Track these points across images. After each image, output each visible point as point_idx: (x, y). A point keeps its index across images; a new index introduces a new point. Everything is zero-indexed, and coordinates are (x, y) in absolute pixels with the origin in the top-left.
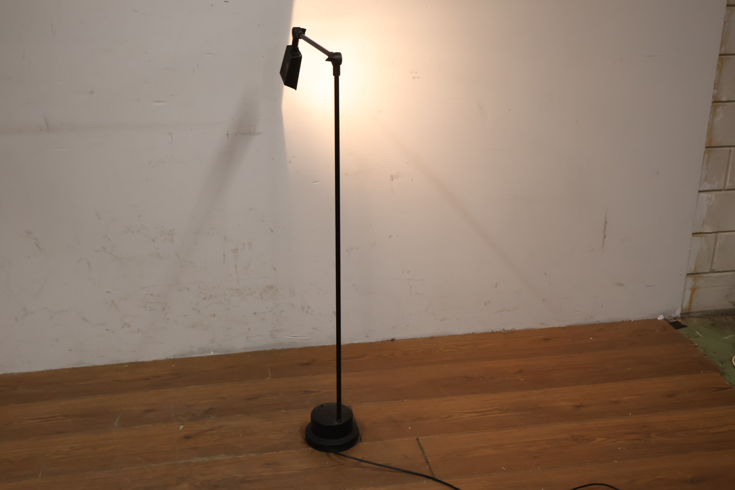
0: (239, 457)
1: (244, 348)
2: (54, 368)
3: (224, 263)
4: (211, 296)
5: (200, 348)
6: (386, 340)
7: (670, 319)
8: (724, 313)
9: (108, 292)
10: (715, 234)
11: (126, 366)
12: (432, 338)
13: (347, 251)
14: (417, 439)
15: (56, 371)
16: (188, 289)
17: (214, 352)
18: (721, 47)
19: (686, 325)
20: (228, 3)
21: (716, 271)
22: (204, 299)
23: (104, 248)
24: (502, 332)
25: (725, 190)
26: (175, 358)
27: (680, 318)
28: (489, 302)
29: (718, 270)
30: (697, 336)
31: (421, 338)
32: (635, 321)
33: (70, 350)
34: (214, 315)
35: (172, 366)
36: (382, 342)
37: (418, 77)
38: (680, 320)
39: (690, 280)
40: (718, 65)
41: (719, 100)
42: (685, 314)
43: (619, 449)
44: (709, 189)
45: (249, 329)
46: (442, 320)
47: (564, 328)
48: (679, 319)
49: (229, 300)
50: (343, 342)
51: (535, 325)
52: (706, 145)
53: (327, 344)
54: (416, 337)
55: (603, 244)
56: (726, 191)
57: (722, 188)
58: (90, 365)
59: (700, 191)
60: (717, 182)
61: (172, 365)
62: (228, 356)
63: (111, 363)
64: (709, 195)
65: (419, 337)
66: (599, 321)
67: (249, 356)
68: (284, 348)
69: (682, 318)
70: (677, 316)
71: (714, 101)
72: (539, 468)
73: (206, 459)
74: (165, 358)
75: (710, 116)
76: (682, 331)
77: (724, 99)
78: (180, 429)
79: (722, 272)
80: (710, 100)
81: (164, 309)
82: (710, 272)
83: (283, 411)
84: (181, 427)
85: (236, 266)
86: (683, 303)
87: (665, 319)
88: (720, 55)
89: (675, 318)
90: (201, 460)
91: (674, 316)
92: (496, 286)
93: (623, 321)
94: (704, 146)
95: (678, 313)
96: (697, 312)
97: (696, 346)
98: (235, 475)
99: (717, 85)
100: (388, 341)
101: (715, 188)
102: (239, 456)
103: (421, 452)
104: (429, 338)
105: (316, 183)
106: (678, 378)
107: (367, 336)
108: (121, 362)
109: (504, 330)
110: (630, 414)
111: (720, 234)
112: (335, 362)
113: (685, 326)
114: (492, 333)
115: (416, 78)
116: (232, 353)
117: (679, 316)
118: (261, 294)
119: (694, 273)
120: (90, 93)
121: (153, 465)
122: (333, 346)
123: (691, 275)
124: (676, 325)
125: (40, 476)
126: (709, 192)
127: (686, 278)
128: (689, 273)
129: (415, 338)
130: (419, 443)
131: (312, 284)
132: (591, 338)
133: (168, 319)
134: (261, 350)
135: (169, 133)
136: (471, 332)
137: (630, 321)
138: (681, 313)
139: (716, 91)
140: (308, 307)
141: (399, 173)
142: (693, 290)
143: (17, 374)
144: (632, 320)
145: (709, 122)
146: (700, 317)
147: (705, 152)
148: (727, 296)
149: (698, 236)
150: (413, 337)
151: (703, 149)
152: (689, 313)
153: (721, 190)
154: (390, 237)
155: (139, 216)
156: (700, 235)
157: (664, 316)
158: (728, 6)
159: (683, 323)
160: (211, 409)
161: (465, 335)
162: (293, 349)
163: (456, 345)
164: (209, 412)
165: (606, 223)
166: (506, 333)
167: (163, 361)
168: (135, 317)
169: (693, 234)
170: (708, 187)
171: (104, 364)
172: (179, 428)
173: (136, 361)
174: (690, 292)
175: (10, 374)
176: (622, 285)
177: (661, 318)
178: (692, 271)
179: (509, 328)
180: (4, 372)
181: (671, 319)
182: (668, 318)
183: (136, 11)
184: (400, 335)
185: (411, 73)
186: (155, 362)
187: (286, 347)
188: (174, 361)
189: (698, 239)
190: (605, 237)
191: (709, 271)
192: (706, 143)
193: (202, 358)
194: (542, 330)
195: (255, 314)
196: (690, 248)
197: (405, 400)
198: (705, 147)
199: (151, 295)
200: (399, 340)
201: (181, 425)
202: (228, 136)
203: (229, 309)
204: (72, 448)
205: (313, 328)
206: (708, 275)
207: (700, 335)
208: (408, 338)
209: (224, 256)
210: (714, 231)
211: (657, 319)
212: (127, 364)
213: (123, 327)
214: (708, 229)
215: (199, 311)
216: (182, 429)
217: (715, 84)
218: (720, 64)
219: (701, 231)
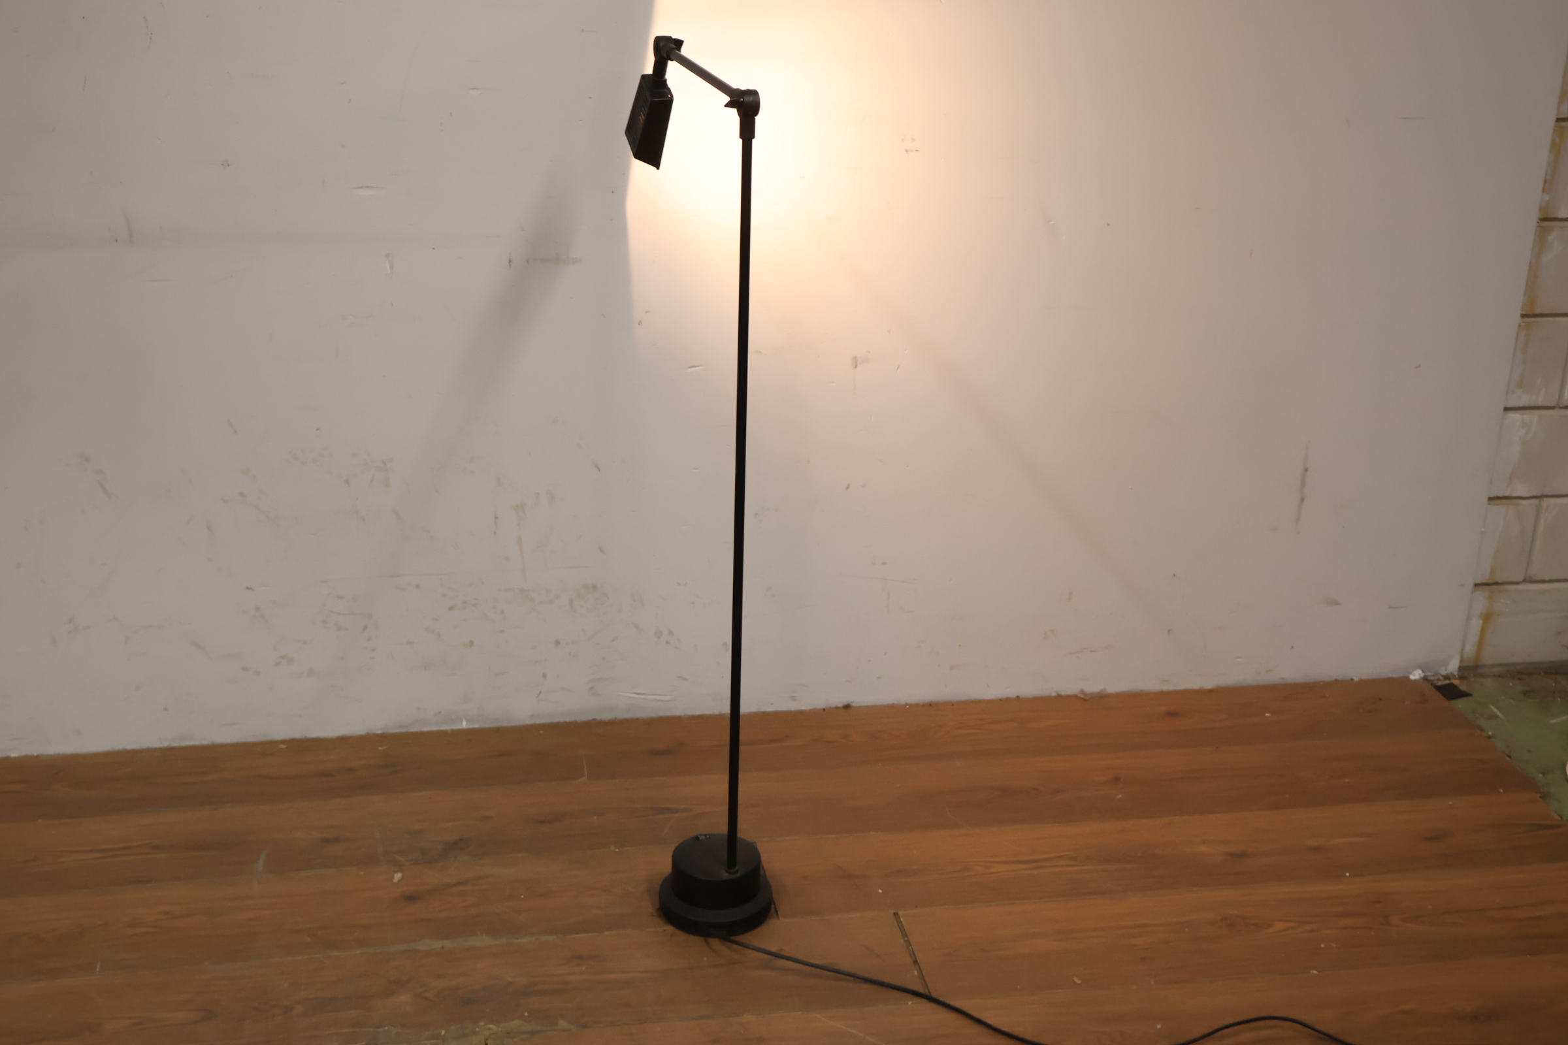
0: (519, 941)
1: (532, 715)
2: (129, 747)
3: (495, 533)
4: (466, 602)
5: (440, 712)
6: (833, 706)
7: (1436, 678)
8: (1552, 669)
9: (248, 588)
10: (1535, 501)
11: (279, 745)
12: (930, 705)
13: (756, 514)
14: (896, 915)
15: (134, 753)
16: (418, 586)
17: (468, 721)
18: (1560, 103)
19: (1471, 693)
21: (1536, 579)
22: (451, 608)
23: (242, 494)
24: (1079, 695)
25: (1560, 408)
26: (385, 731)
27: (1457, 677)
28: (1052, 631)
29: (1540, 577)
30: (1494, 717)
31: (906, 704)
32: (1361, 681)
33: (166, 709)
34: (472, 643)
35: (380, 748)
36: (824, 710)
37: (917, 151)
38: (1456, 682)
39: (1481, 597)
40: (1553, 142)
41: (1552, 216)
42: (1468, 668)
43: (1323, 946)
44: (1527, 405)
45: (544, 676)
46: (952, 668)
47: (1211, 691)
48: (1455, 679)
49: (502, 612)
50: (745, 707)
51: (1149, 683)
52: (1522, 311)
53: (708, 712)
54: (895, 702)
55: (1299, 514)
56: (1562, 411)
57: (1553, 404)
58: (205, 742)
59: (1506, 409)
60: (1544, 391)
61: (380, 746)
62: (498, 731)
63: (250, 739)
64: (1527, 416)
65: (903, 702)
66: (1283, 679)
67: (542, 732)
68: (616, 718)
69: (1461, 678)
70: (1452, 674)
71: (1541, 217)
72: (1152, 982)
73: (447, 944)
74: (362, 732)
75: (1533, 249)
76: (1460, 704)
77: (1563, 213)
78: (396, 880)
79: (1551, 581)
80: (1534, 215)
81: (365, 628)
82: (1524, 581)
83: (612, 848)
84: (398, 876)
85: (520, 540)
86: (1464, 645)
87: (1425, 679)
88: (1558, 120)
89: (1447, 677)
90: (438, 945)
91: (1444, 673)
92: (1069, 599)
93: (1336, 680)
94: (1519, 312)
95: (1453, 667)
96: (1493, 666)
97: (1490, 737)
98: (510, 979)
99: (1549, 185)
100: (837, 708)
101: (1540, 403)
103: (902, 941)
104: (924, 705)
105: (693, 369)
106: (1451, 803)
107: (793, 698)
108: (269, 738)
109: (1082, 692)
110: (1348, 874)
111: (1546, 500)
112: (727, 749)
113: (1466, 695)
114: (1059, 697)
115: (912, 151)
116: (505, 724)
117: (1456, 673)
118: (571, 602)
119: (1489, 582)
120: (223, 165)
121: (336, 954)
122: (721, 716)
123: (1483, 587)
124: (1450, 691)
125: (98, 969)
126: (1527, 412)
127: (1473, 592)
128: (1479, 581)
129: (893, 704)
130: (899, 923)
131: (679, 584)
132: (1267, 715)
133: (373, 650)
134: (568, 719)
135: (388, 256)
136: (1014, 695)
137: (1352, 680)
138: (1460, 668)
139: (1547, 197)
140: (671, 633)
141: (869, 352)
142: (1487, 617)
143: (51, 756)
144: (1356, 679)
145: (1530, 263)
146: (1499, 676)
147: (1520, 325)
148: (1559, 633)
149: (1498, 505)
150: (890, 703)
151: (1517, 319)
152: (1476, 667)
153: (1552, 408)
154: (847, 488)
155: (318, 429)
156: (1504, 501)
157: (1423, 671)
159: (1463, 687)
160: (461, 840)
161: (1001, 700)
162: (636, 720)
163: (981, 720)
164: (455, 847)
165: (1306, 470)
166: (1087, 698)
167: (361, 737)
168: (305, 643)
169: (1490, 499)
170: (1525, 400)
171: (234, 741)
172: (393, 878)
173: (304, 737)
174: (1481, 622)
175: (38, 756)
176: (1336, 603)
177: (1416, 675)
178: (1486, 577)
179: (1093, 687)
180: (24, 753)
181: (1439, 680)
182: (1433, 676)
184: (862, 697)
185: (903, 140)
186: (343, 740)
187: (621, 716)
188: (383, 738)
189: (1499, 509)
190: (1302, 500)
191: (1520, 577)
192: (1523, 305)
193: (443, 733)
194: (1163, 694)
195: (557, 643)
196: (1483, 529)
197: (871, 833)
198: (1519, 316)
199: (339, 597)
200: (860, 707)
201: (397, 872)
202: (510, 265)
203: (502, 631)
204: (165, 913)
205: (680, 677)
206: (1520, 587)
207: (1500, 714)
208: (879, 703)
209: (496, 518)
210: (1535, 494)
211: (1407, 678)
212: (283, 742)
213: (278, 664)
214: (1521, 490)
215: (439, 635)
216: (399, 881)
217: (1545, 181)
218: (1557, 140)
219: (1507, 494)
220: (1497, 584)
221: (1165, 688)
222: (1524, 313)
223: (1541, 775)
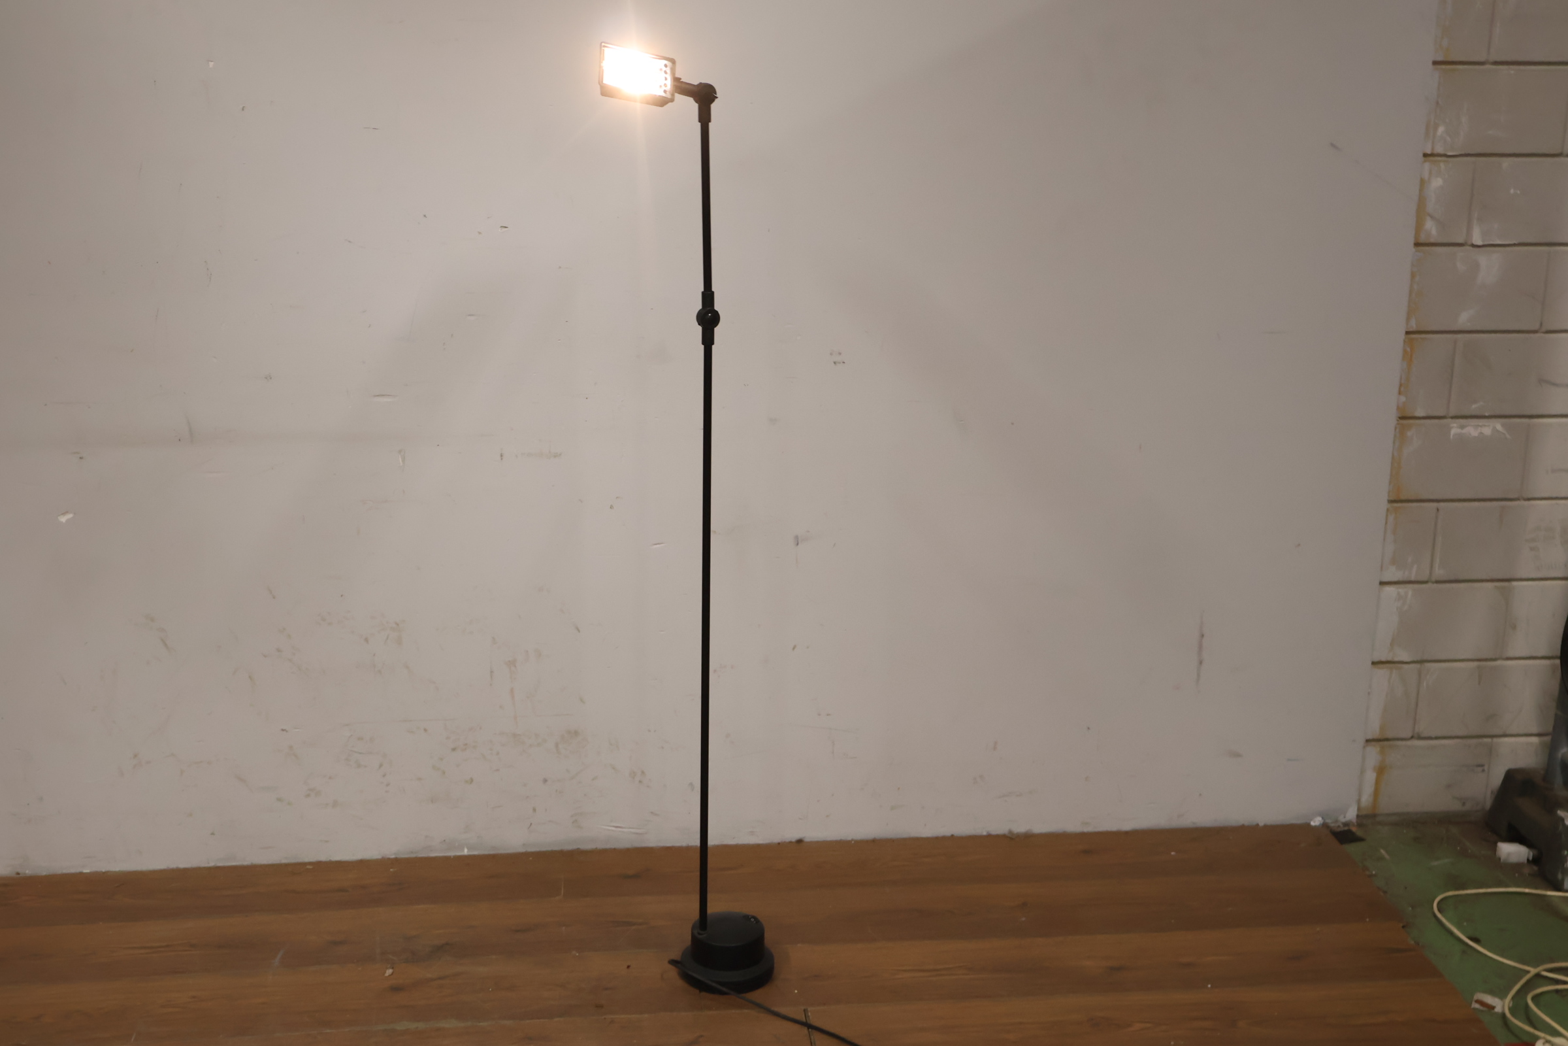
0: (481, 1024)
1: (524, 845)
2: (182, 866)
4: (466, 744)
5: (444, 841)
6: (787, 841)
7: (1337, 825)
8: (1445, 819)
9: (283, 730)
10: (1417, 666)
11: (308, 867)
12: (874, 841)
13: (716, 670)
14: (805, 1010)
15: (185, 870)
16: (425, 730)
17: (469, 849)
18: (1408, 319)
19: (1365, 838)
20: (506, 229)
21: (1423, 735)
22: (454, 749)
23: (279, 650)
24: (1008, 835)
25: (1433, 583)
26: (398, 856)
27: (1356, 824)
28: (981, 776)
29: (1425, 734)
30: (1381, 859)
31: (852, 840)
32: (1265, 826)
33: (213, 834)
34: (472, 780)
35: (391, 870)
36: (779, 844)
37: (844, 363)
38: (1354, 829)
39: (1373, 753)
40: (1405, 351)
41: (1410, 415)
42: (1366, 816)
44: (1401, 579)
45: (534, 810)
46: (892, 808)
47: (1127, 833)
48: (1352, 825)
49: (498, 754)
50: (712, 841)
51: (1071, 823)
52: (1389, 496)
53: (677, 844)
54: (843, 838)
55: (1199, 675)
56: (1435, 585)
57: (1425, 579)
58: (245, 863)
59: (1382, 583)
60: (1415, 567)
61: (391, 868)
62: (494, 857)
63: (284, 861)
64: (1401, 589)
65: (850, 839)
66: (1194, 823)
67: (533, 859)
68: (596, 848)
69: (1358, 824)
70: (1350, 821)
71: (1400, 416)
73: (421, 1026)
74: (379, 857)
75: (1394, 442)
76: (1352, 849)
77: (1420, 412)
78: (387, 974)
79: (1437, 738)
80: (1393, 414)
81: (381, 766)
82: (1412, 737)
83: (574, 952)
84: (389, 972)
85: (512, 691)
86: (1360, 795)
87: (1325, 825)
88: (1407, 333)
89: (1346, 824)
90: (413, 1026)
91: (1343, 820)
92: (995, 748)
93: (1243, 825)
94: (1386, 498)
95: (1351, 815)
96: (1390, 815)
97: (1371, 876)
99: (1403, 389)
100: (791, 842)
101: (1413, 578)
102: (480, 1022)
104: (868, 842)
105: (658, 546)
106: (1318, 929)
107: (752, 833)
108: (298, 861)
109: (1010, 832)
110: (1209, 986)
111: (1428, 665)
113: (1360, 839)
114: (989, 836)
115: (840, 363)
116: (499, 852)
117: (1354, 821)
118: (557, 745)
119: (1379, 738)
120: (266, 378)
121: (328, 1031)
122: (688, 849)
123: (1373, 743)
124: (1345, 836)
125: (133, 1040)
126: (1402, 586)
127: (1364, 747)
128: (1370, 737)
129: (841, 840)
131: (649, 731)
133: (388, 785)
134: (555, 848)
135: (400, 452)
136: (948, 834)
137: (1258, 825)
138: (1358, 816)
139: (1403, 399)
140: (643, 772)
141: (808, 531)
142: (1381, 771)
143: (115, 872)
144: (1261, 824)
145: (1393, 455)
146: (1394, 824)
147: (1388, 510)
148: (1449, 786)
149: (1381, 668)
150: (839, 839)
151: (1384, 505)
152: (1374, 816)
153: (1426, 582)
154: (794, 649)
155: (342, 596)
156: (1387, 665)
157: (1323, 818)
158: (1417, 244)
159: (1358, 833)
160: (447, 944)
161: (937, 838)
162: (614, 850)
163: (917, 854)
164: (440, 950)
165: (1202, 636)
166: (1014, 837)
167: (377, 861)
168: (330, 778)
169: (1373, 663)
170: (1397, 575)
171: (270, 862)
172: (385, 972)
173: (328, 860)
174: (1375, 775)
175: (104, 873)
176: (1238, 755)
177: (1316, 822)
178: (1376, 734)
179: (1020, 828)
180: (94, 869)
181: (1339, 826)
182: (1332, 823)
183: (349, 242)
184: (816, 831)
185: (831, 354)
186: (362, 864)
187: (600, 846)
188: (396, 861)
189: (1382, 673)
190: (1201, 663)
191: (1410, 735)
192: (1389, 492)
193: (447, 858)
194: (1083, 835)
195: (545, 781)
196: (1369, 690)
197: (799, 945)
198: (1386, 501)
199: (360, 739)
200: (811, 842)
201: (390, 968)
202: (502, 459)
203: (498, 770)
204: (194, 997)
205: (652, 813)
206: (1409, 743)
207: (1387, 856)
208: (829, 839)
209: (492, 672)
210: (1415, 660)
211: (1308, 825)
212: (310, 863)
213: (308, 796)
214: (1403, 656)
215: (444, 773)
216: (390, 975)
217: (1401, 385)
218: (1408, 349)
219: (1389, 659)
220: (1387, 740)
221: (1087, 829)
222: (1391, 498)
223: (1410, 908)
